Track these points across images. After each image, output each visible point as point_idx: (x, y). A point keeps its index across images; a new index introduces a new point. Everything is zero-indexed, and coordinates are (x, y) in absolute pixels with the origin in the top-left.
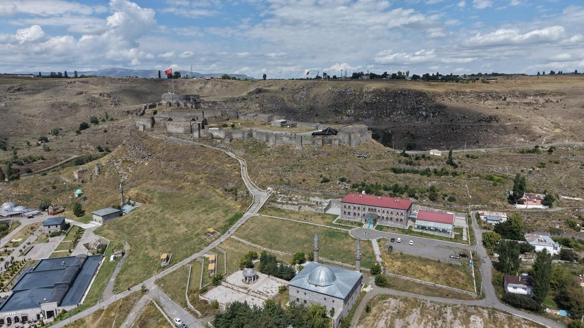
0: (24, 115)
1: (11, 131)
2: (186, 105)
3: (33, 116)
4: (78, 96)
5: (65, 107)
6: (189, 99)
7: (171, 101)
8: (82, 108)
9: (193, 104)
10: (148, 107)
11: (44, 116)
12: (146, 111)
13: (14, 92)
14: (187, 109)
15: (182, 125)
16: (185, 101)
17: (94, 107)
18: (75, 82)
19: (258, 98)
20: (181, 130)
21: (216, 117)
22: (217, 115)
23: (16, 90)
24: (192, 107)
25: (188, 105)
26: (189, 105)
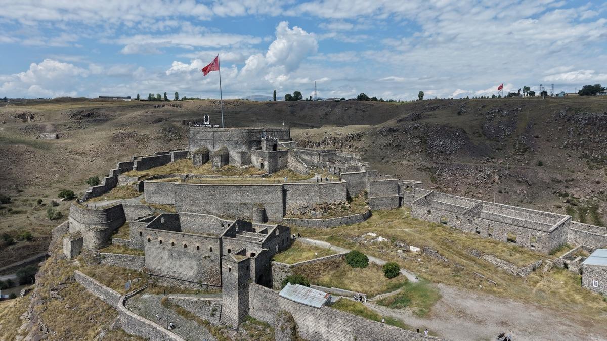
0: (70, 152)
1: (37, 178)
2: (245, 159)
3: (80, 154)
4: (155, 125)
5: (131, 140)
6: (259, 143)
7: (210, 147)
8: (153, 141)
9: (263, 158)
10: (135, 165)
11: (96, 155)
12: (120, 178)
13: (81, 119)
14: (247, 170)
15: (192, 250)
16: (244, 148)
17: (171, 140)
18: (163, 106)
19: (416, 128)
20: (187, 269)
21: (326, 208)
22: (331, 200)
23: (84, 116)
24: (262, 165)
25: (254, 158)
26: (255, 160)
